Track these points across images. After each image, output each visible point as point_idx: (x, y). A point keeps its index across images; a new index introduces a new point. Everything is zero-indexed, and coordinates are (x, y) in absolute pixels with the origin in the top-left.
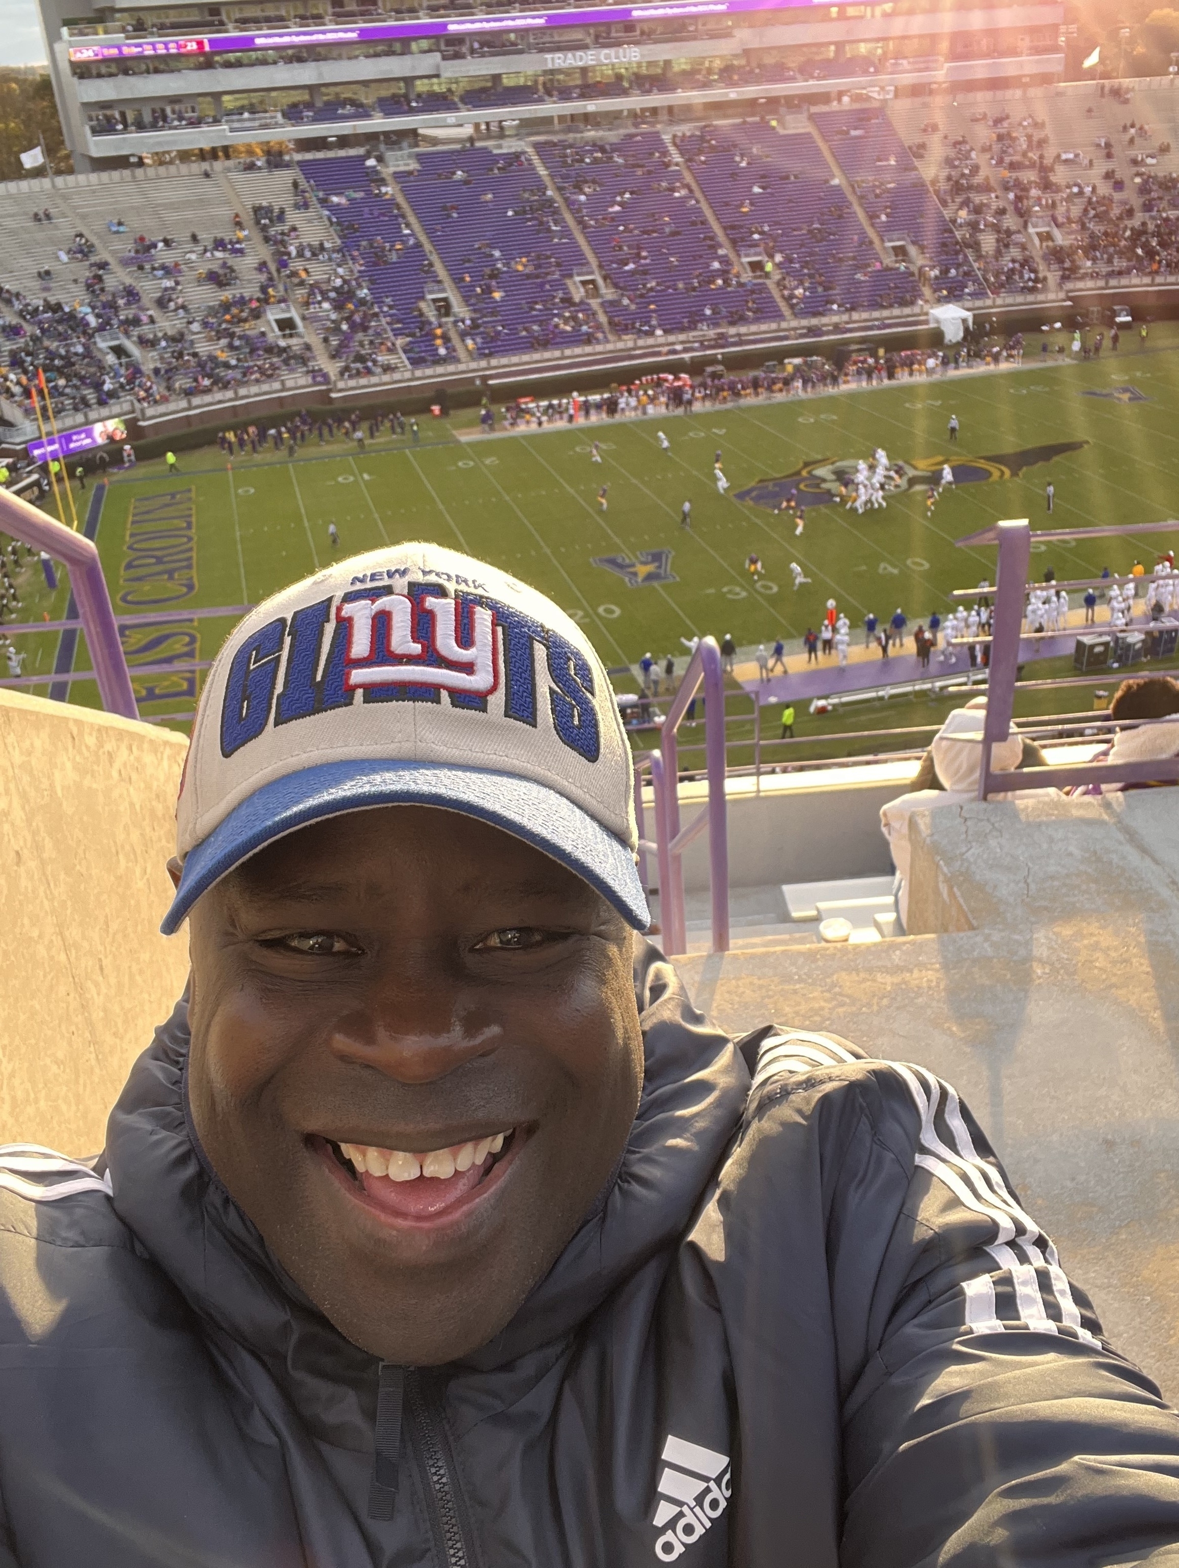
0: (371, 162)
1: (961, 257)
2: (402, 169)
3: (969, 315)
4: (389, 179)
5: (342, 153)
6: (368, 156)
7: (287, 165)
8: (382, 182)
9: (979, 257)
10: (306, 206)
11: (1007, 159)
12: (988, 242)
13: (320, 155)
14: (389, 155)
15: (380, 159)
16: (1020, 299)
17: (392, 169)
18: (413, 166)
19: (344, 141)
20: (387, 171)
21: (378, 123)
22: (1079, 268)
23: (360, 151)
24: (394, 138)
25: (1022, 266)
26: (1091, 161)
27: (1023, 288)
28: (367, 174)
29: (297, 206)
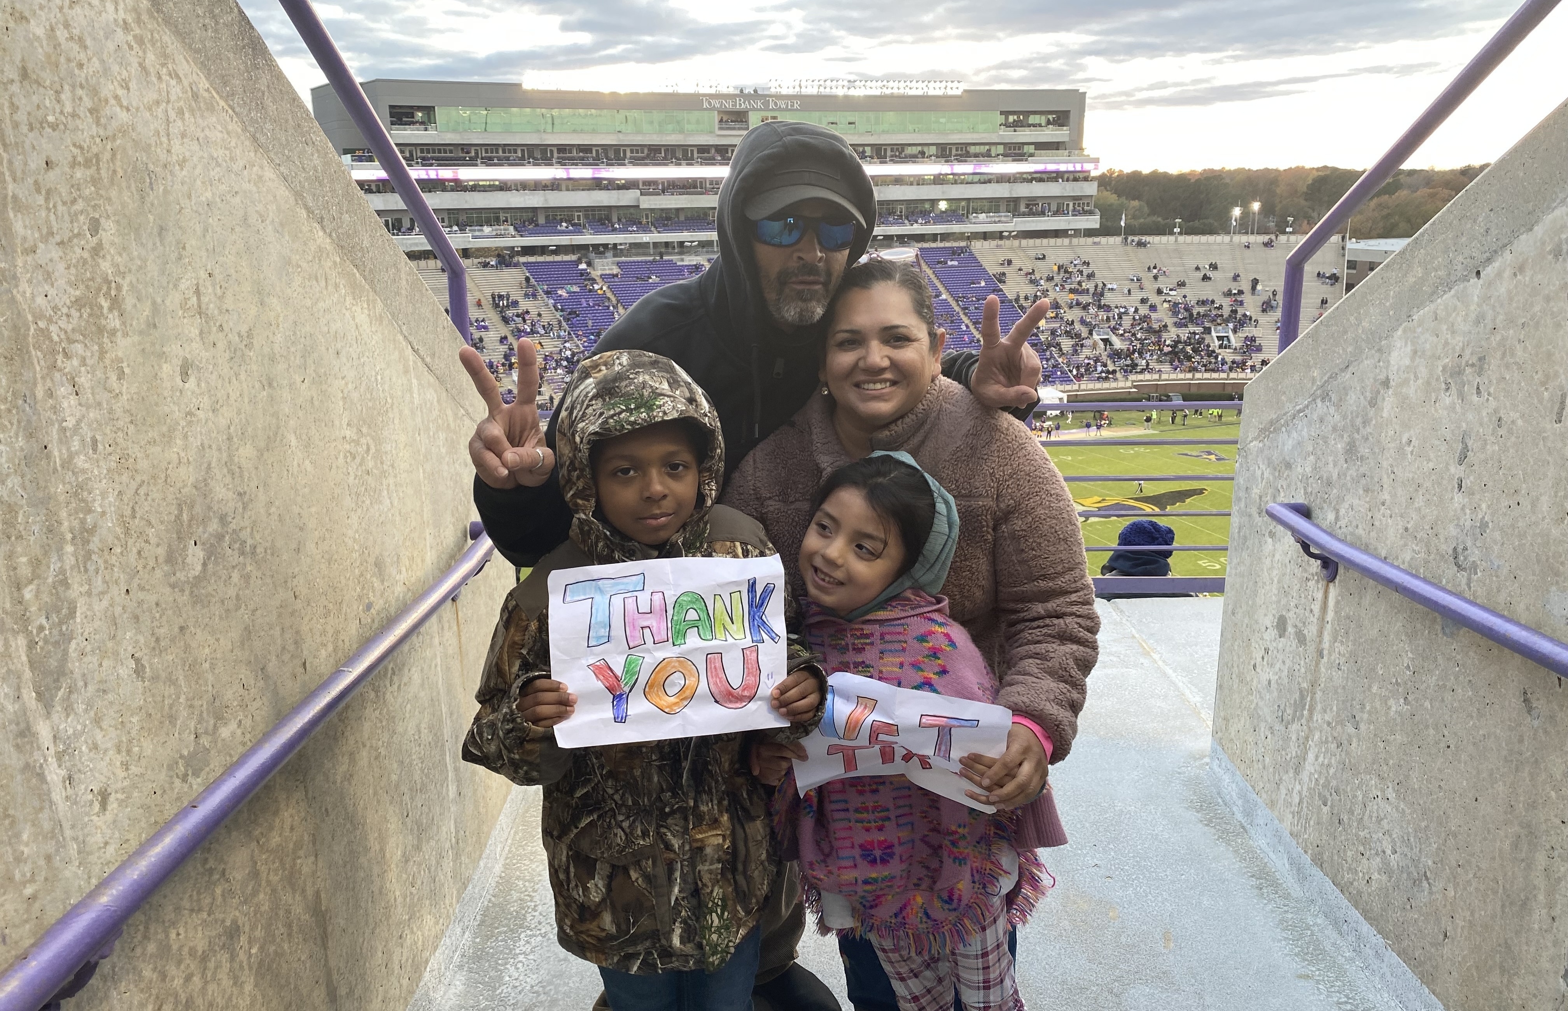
0: (583, 266)
1: (1048, 353)
2: (608, 272)
3: (1065, 396)
4: (599, 280)
5: (558, 258)
6: (579, 261)
7: (516, 265)
8: (594, 281)
9: (1062, 353)
10: (534, 296)
11: (1068, 287)
12: (1067, 344)
13: (540, 259)
14: (597, 262)
15: (589, 264)
16: (1098, 385)
17: (599, 273)
18: (616, 270)
19: (560, 249)
20: (595, 274)
21: (588, 238)
22: (1137, 365)
23: (574, 257)
24: (602, 249)
25: (1096, 362)
26: (1129, 291)
27: (1099, 378)
28: (582, 275)
29: (526, 295)
